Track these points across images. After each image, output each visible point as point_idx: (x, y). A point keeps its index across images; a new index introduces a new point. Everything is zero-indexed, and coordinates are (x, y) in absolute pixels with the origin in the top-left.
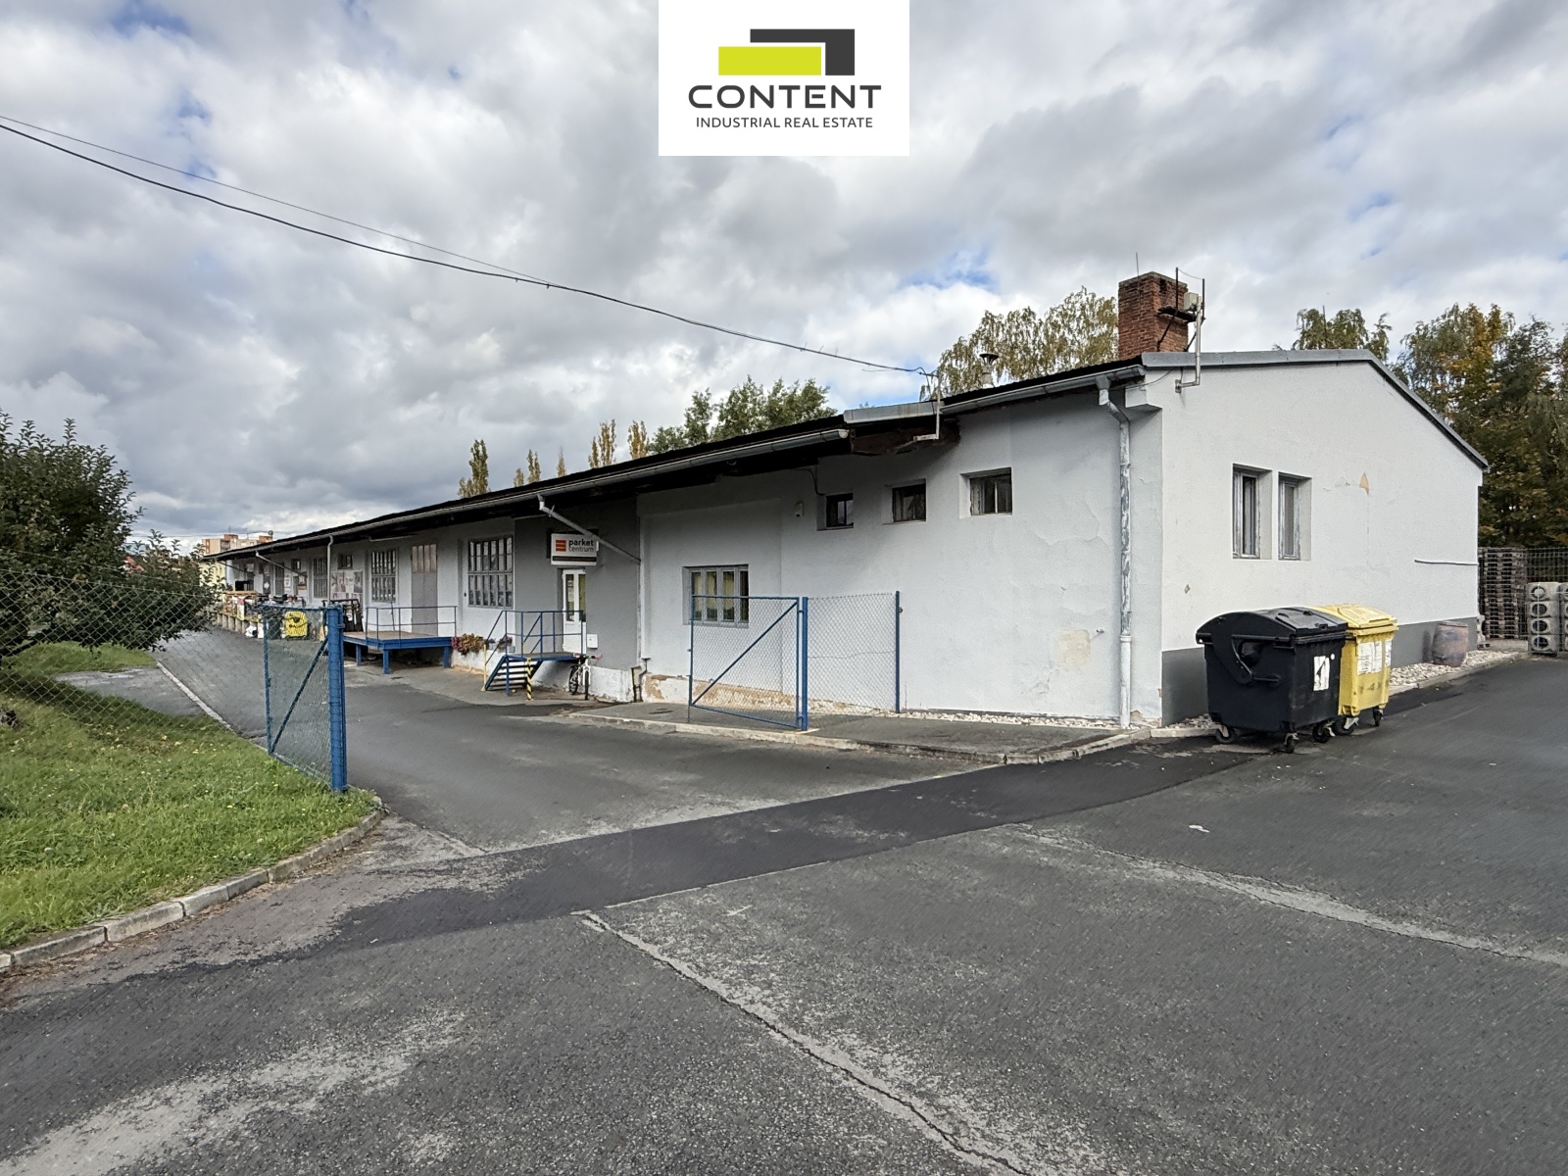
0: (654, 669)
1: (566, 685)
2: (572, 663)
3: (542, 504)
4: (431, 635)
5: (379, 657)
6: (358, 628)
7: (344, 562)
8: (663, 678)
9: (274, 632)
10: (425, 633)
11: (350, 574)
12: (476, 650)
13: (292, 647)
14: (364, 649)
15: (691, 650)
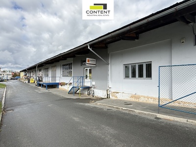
0: (113, 90)
1: (86, 93)
2: (88, 88)
3: (89, 47)
4: (55, 82)
5: (45, 86)
6: (42, 81)
7: (40, 71)
8: (118, 93)
9: (29, 82)
10: (54, 82)
11: (41, 72)
12: (64, 85)
13: (31, 85)
14: (43, 85)
15: (159, 86)
